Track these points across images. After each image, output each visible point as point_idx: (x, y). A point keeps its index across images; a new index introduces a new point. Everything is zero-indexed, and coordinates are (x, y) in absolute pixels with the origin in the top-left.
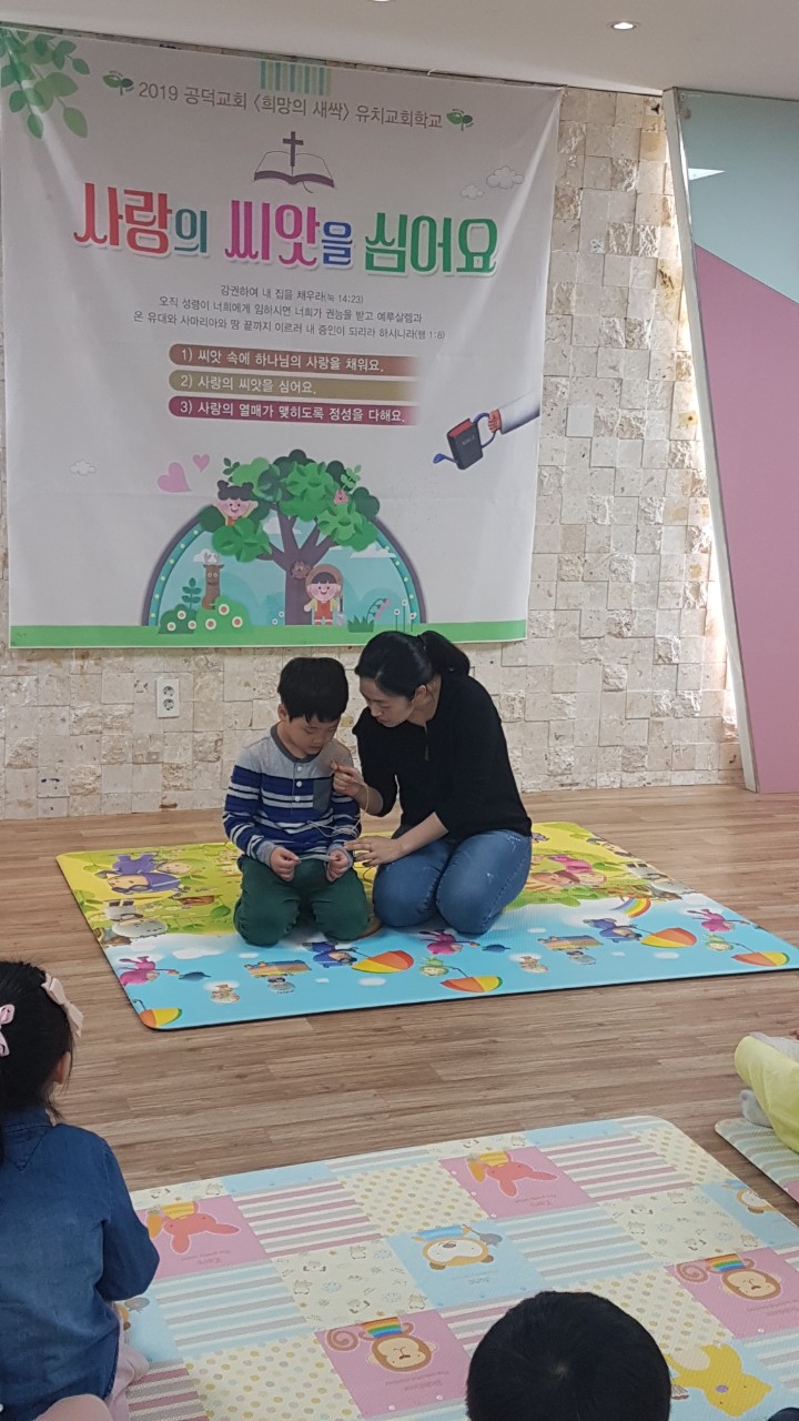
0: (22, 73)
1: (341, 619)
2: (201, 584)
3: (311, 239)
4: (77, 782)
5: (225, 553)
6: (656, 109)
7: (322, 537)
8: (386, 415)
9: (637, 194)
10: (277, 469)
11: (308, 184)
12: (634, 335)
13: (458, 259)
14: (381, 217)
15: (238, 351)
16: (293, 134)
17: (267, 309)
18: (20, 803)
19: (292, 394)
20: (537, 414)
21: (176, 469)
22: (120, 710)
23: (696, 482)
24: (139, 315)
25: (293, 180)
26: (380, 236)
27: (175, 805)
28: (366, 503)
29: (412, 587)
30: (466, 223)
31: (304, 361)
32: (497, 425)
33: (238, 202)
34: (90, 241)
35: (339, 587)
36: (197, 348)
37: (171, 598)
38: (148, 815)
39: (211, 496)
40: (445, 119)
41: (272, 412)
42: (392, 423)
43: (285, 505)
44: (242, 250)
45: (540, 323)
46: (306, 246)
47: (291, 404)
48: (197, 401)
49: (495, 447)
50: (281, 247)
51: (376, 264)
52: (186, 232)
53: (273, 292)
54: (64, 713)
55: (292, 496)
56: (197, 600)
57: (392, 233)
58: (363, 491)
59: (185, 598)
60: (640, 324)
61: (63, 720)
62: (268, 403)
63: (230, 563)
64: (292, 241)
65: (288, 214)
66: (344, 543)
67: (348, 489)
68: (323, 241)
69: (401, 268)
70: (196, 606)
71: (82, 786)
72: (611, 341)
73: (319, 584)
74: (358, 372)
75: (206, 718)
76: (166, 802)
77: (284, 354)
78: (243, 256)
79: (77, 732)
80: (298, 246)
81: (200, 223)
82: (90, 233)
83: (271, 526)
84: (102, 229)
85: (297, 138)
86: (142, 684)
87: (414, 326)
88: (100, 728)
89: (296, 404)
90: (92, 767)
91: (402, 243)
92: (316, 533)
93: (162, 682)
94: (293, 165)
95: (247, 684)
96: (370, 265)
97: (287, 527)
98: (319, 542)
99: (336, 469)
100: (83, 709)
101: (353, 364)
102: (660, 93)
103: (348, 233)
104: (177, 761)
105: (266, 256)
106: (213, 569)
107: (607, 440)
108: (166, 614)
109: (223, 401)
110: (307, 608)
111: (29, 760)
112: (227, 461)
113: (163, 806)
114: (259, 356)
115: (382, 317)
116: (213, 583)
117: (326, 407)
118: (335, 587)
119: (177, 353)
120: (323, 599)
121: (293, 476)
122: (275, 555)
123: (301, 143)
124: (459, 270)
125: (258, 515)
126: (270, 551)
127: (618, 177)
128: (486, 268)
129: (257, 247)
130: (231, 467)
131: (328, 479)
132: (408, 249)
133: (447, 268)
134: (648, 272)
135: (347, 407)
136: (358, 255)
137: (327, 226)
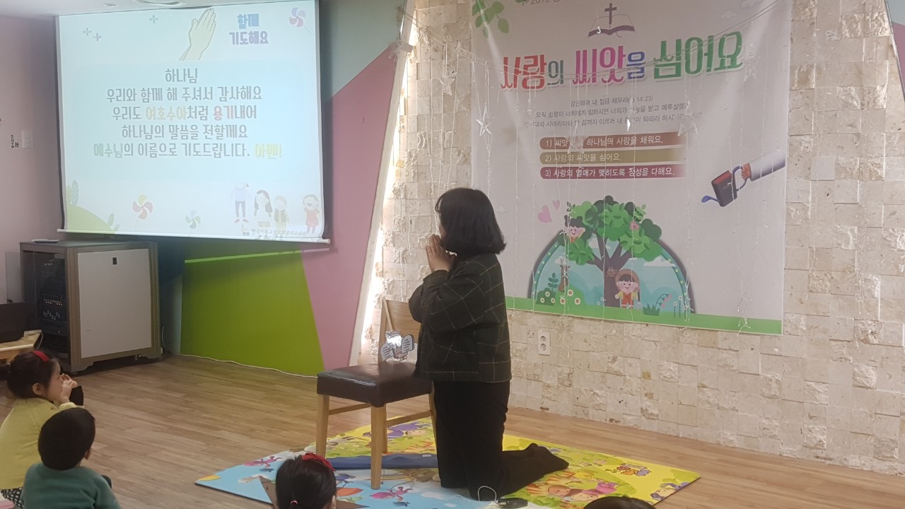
1: (639, 305)
2: (558, 277)
3: (620, 66)
5: (571, 259)
7: (623, 252)
8: (662, 171)
10: (595, 207)
11: (618, 32)
12: (868, 99)
13: (716, 62)
14: (664, 44)
16: (611, 5)
17: (596, 112)
19: (608, 161)
20: (782, 165)
21: (545, 208)
22: (520, 346)
25: (610, 32)
26: (663, 56)
27: (548, 409)
28: (652, 230)
29: (685, 287)
30: (724, 37)
31: (615, 141)
32: (748, 174)
33: (579, 52)
34: (506, 87)
35: (637, 285)
36: (555, 140)
37: (542, 284)
38: (535, 412)
39: (562, 225)
41: (595, 173)
42: (666, 176)
43: (601, 231)
44: (581, 79)
45: (785, 97)
46: (617, 71)
47: (606, 168)
48: (553, 170)
49: (746, 192)
51: (660, 74)
52: (553, 74)
53: (598, 103)
55: (605, 225)
56: (555, 286)
57: (671, 51)
58: (648, 222)
59: (549, 284)
62: (592, 168)
63: (573, 266)
64: (609, 69)
65: (607, 53)
66: (638, 256)
67: (638, 220)
68: (628, 65)
69: (678, 74)
70: (556, 290)
72: (847, 105)
73: (624, 282)
74: (648, 144)
75: (564, 359)
76: (543, 406)
77: (604, 138)
78: (580, 82)
80: (612, 72)
81: (560, 66)
82: (506, 83)
83: (593, 243)
84: (511, 82)
85: (613, 7)
86: (531, 333)
89: (609, 168)
91: (679, 58)
92: (619, 249)
93: (541, 333)
94: (610, 23)
95: (586, 341)
96: (657, 75)
97: (602, 244)
98: (621, 255)
99: (630, 207)
101: (644, 140)
103: (642, 58)
104: (549, 382)
105: (594, 80)
106: (565, 268)
107: (848, 182)
108: (541, 292)
109: (567, 168)
110: (617, 297)
112: (569, 204)
114: (589, 140)
115: (665, 107)
116: (565, 277)
117: (627, 169)
118: (634, 284)
119: (544, 143)
120: (627, 292)
121: (606, 212)
122: (598, 263)
123: (615, 9)
124: (716, 69)
125: (586, 237)
126: (593, 258)
128: (733, 65)
129: (589, 76)
130: (571, 207)
131: (626, 214)
132: (683, 62)
133: (708, 69)
135: (639, 167)
136: (649, 70)
137: (630, 56)
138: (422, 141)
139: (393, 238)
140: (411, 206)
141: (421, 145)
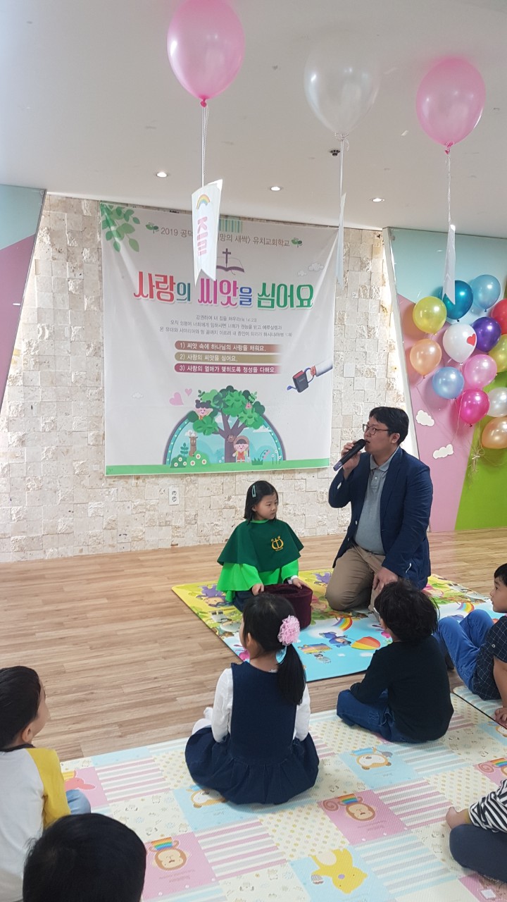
0: (111, 224)
1: (249, 459)
2: (188, 445)
3: (235, 295)
4: (135, 535)
5: (198, 432)
6: (379, 236)
7: (240, 424)
8: (267, 370)
9: (371, 273)
10: (221, 394)
11: (233, 271)
12: (371, 333)
13: (297, 302)
14: (264, 285)
15: (204, 343)
16: (227, 250)
17: (216, 325)
18: (110, 545)
19: (227, 361)
20: (332, 368)
21: (177, 395)
22: (153, 502)
23: (398, 396)
24: (162, 329)
25: (227, 269)
26: (264, 293)
27: (177, 545)
28: (259, 408)
29: (279, 444)
30: (300, 287)
31: (232, 347)
32: (314, 373)
34: (141, 296)
35: (248, 445)
36: (187, 343)
37: (175, 452)
38: (166, 549)
39: (193, 407)
40: (291, 243)
41: (219, 369)
42: (270, 373)
43: (225, 410)
44: (205, 300)
45: (332, 328)
46: (232, 297)
47: (227, 366)
48: (187, 365)
49: (314, 383)
50: (222, 298)
51: (262, 305)
52: (181, 292)
53: (219, 318)
54: (129, 504)
55: (228, 406)
56: (187, 453)
57: (269, 291)
58: (258, 403)
59: (181, 452)
60: (374, 328)
61: (129, 507)
62: (217, 366)
63: (200, 436)
64: (227, 295)
65: (225, 284)
66: (250, 426)
67: (251, 402)
68: (240, 295)
69: (272, 306)
70: (186, 455)
71: (137, 537)
72: (362, 335)
73: (239, 445)
74: (255, 351)
75: (191, 505)
76: (173, 543)
77: (223, 344)
78: (206, 302)
79: (134, 512)
80: (229, 298)
81: (187, 288)
82: (141, 292)
83: (219, 419)
84: (146, 291)
85: (229, 251)
86: (162, 490)
87: (279, 331)
88: (144, 510)
89: (229, 366)
90: (141, 528)
91: (273, 296)
92: (238, 422)
93: (171, 489)
94: (227, 262)
95: (208, 489)
96: (259, 305)
97: (225, 420)
98: (239, 425)
99: (247, 394)
100: (138, 502)
101: (253, 348)
102: (381, 229)
103: (250, 292)
104: (178, 524)
105: (215, 302)
106: (193, 439)
107: (361, 378)
108: (174, 459)
109: (198, 365)
110: (234, 455)
111: (114, 526)
112: (200, 392)
113: (172, 545)
114: (213, 345)
115: (265, 327)
116: (194, 445)
117: (242, 367)
118: (246, 445)
119: (178, 345)
120: (241, 451)
121: (228, 397)
122: (220, 432)
123: (230, 253)
124: (297, 307)
125: (213, 415)
126: (218, 430)
127: (363, 265)
128: (309, 305)
129: (212, 298)
130: (202, 394)
131: (243, 398)
132: (275, 298)
133: (292, 305)
134: (377, 306)
135: (251, 367)
136: (255, 301)
137: (241, 289)
138: (44, 333)
139: (8, 423)
140: (31, 392)
141: (43, 336)
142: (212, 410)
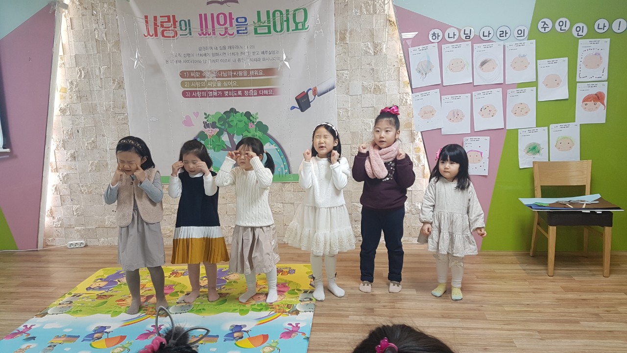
3: (231, 25)
8: (266, 92)
10: (225, 116)
12: (378, 49)
13: (292, 26)
14: (259, 13)
17: (217, 54)
19: (228, 86)
20: (333, 88)
21: (188, 117)
24: (167, 62)
26: (259, 20)
28: (262, 127)
29: (285, 160)
30: (295, 11)
31: (233, 73)
32: (316, 93)
33: (201, 14)
34: (149, 36)
36: (190, 72)
39: (201, 127)
41: (222, 94)
42: (269, 95)
43: (229, 130)
44: (204, 32)
45: (333, 49)
46: (229, 28)
47: (228, 90)
48: (191, 92)
49: (316, 102)
50: (219, 29)
51: (259, 32)
52: (184, 29)
53: (219, 49)
55: (232, 126)
57: (264, 18)
58: (260, 123)
60: (380, 44)
62: (219, 91)
64: (224, 27)
65: (221, 16)
67: (253, 122)
68: (236, 25)
69: (269, 32)
72: (367, 53)
74: (254, 76)
77: (225, 71)
78: (206, 35)
80: (226, 29)
81: (188, 23)
82: (148, 33)
83: (225, 138)
84: (152, 32)
87: (276, 55)
89: (231, 90)
91: (269, 21)
95: (224, 198)
96: (256, 32)
97: (231, 138)
99: (248, 115)
101: (252, 73)
103: (246, 21)
105: (214, 34)
107: (369, 95)
109: (201, 91)
112: (205, 114)
115: (263, 53)
117: (243, 91)
119: (183, 74)
121: (232, 118)
124: (293, 30)
125: (220, 134)
126: (226, 147)
128: (303, 28)
129: (210, 31)
130: (207, 116)
131: (245, 119)
132: (272, 24)
133: (288, 30)
134: (382, 21)
135: (251, 90)
136: (251, 29)
137: (237, 19)
138: (81, 73)
139: (63, 144)
140: (77, 120)
141: (80, 76)
142: (218, 130)
